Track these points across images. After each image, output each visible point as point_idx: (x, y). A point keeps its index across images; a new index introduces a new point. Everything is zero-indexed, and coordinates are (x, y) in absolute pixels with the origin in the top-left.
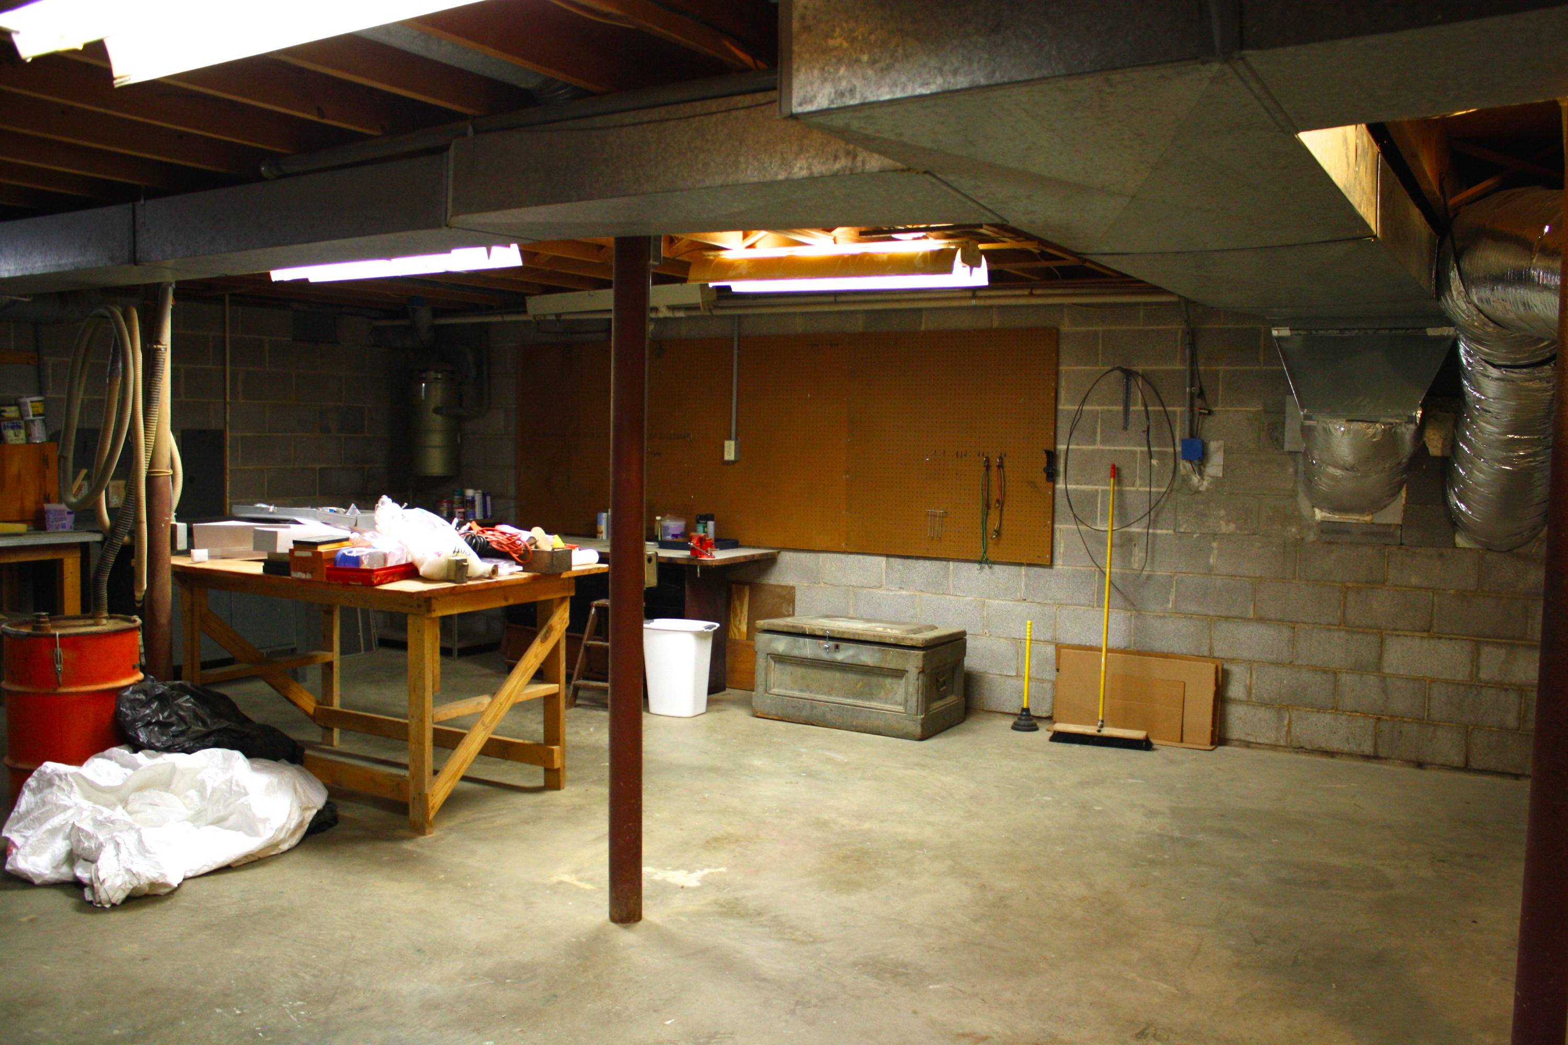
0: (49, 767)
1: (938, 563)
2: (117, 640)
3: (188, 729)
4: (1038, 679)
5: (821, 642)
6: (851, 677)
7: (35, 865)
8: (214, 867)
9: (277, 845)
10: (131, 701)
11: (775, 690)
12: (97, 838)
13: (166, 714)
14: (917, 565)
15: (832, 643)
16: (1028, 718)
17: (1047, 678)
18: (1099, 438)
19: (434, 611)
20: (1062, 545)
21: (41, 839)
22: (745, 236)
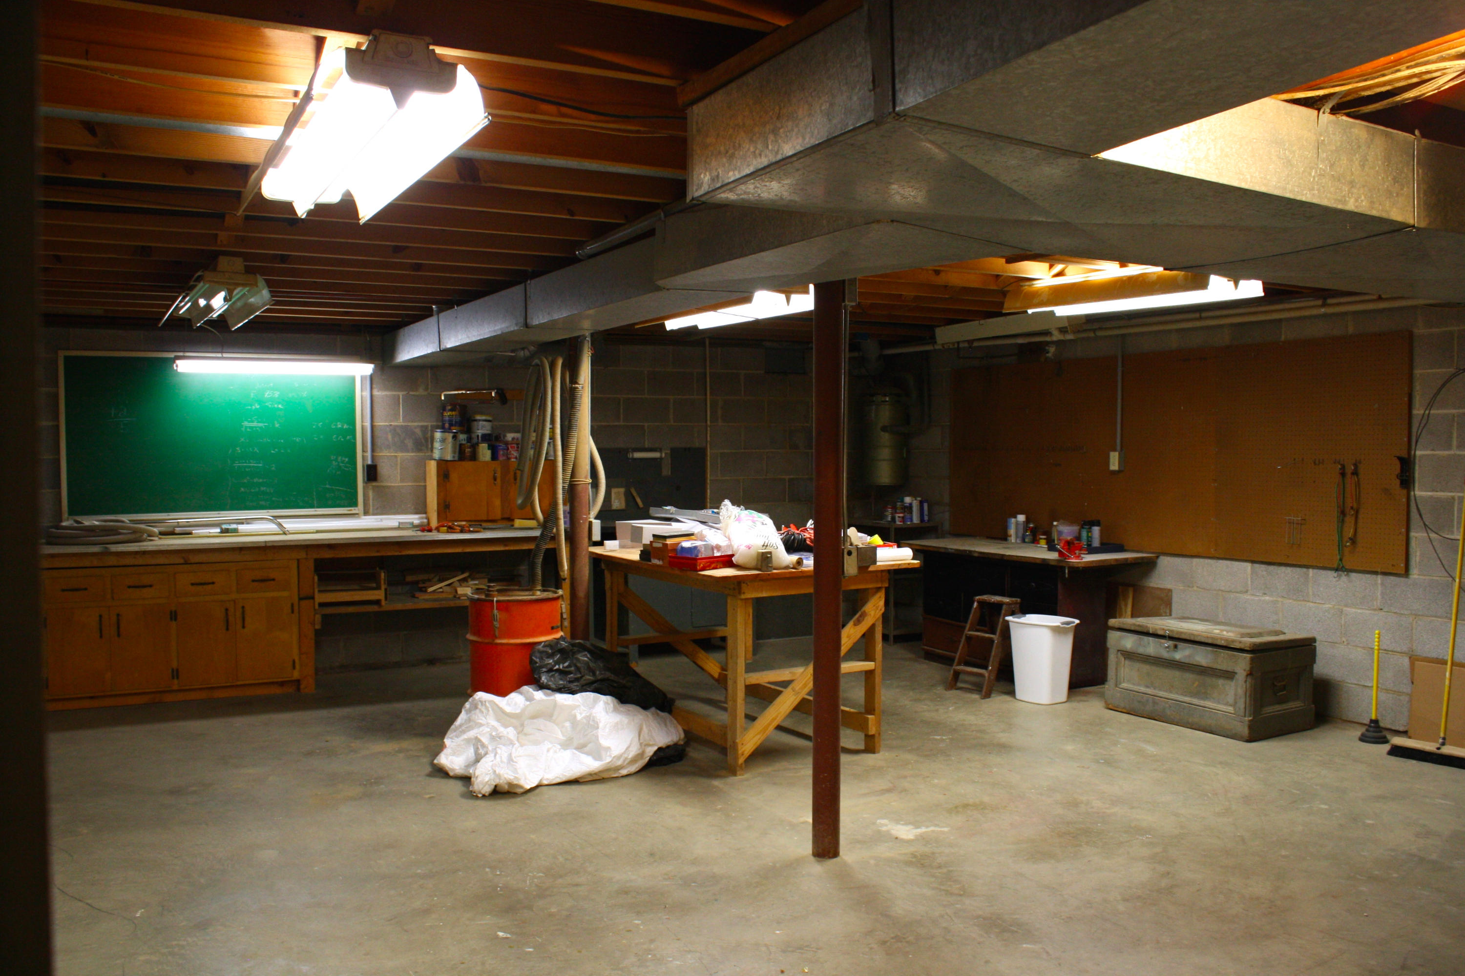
0: (480, 695)
1: (1298, 570)
2: (537, 607)
3: (581, 677)
4: (1395, 691)
5: (1163, 641)
6: (1189, 676)
7: (452, 762)
8: (564, 779)
9: (618, 769)
10: (541, 652)
11: (1124, 685)
12: (487, 748)
13: (566, 664)
14: (1279, 572)
15: (1171, 643)
16: (1378, 729)
17: (1405, 691)
18: (1455, 442)
19: (744, 593)
20: (1418, 554)
21: (459, 745)
22: (1051, 267)
